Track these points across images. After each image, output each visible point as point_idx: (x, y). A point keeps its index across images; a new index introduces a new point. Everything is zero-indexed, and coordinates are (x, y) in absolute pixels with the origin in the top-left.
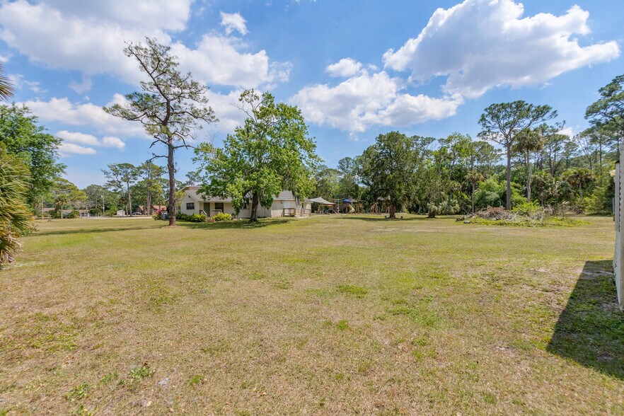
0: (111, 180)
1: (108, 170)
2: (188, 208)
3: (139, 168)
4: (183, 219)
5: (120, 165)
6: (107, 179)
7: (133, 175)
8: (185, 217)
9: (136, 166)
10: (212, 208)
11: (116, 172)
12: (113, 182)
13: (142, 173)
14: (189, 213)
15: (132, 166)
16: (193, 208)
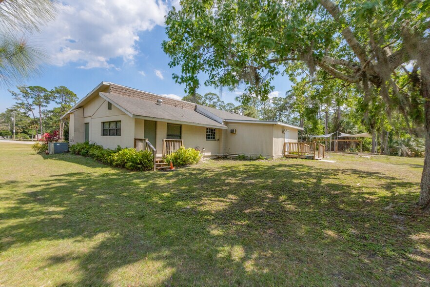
0: (20, 102)
1: (18, 91)
2: (105, 132)
3: (52, 92)
4: (93, 156)
5: (31, 88)
6: (16, 101)
7: (45, 99)
8: (96, 152)
9: (49, 90)
10: (162, 134)
11: (26, 94)
12: (22, 104)
13: (55, 97)
14: (109, 143)
15: (45, 90)
16: (117, 132)
